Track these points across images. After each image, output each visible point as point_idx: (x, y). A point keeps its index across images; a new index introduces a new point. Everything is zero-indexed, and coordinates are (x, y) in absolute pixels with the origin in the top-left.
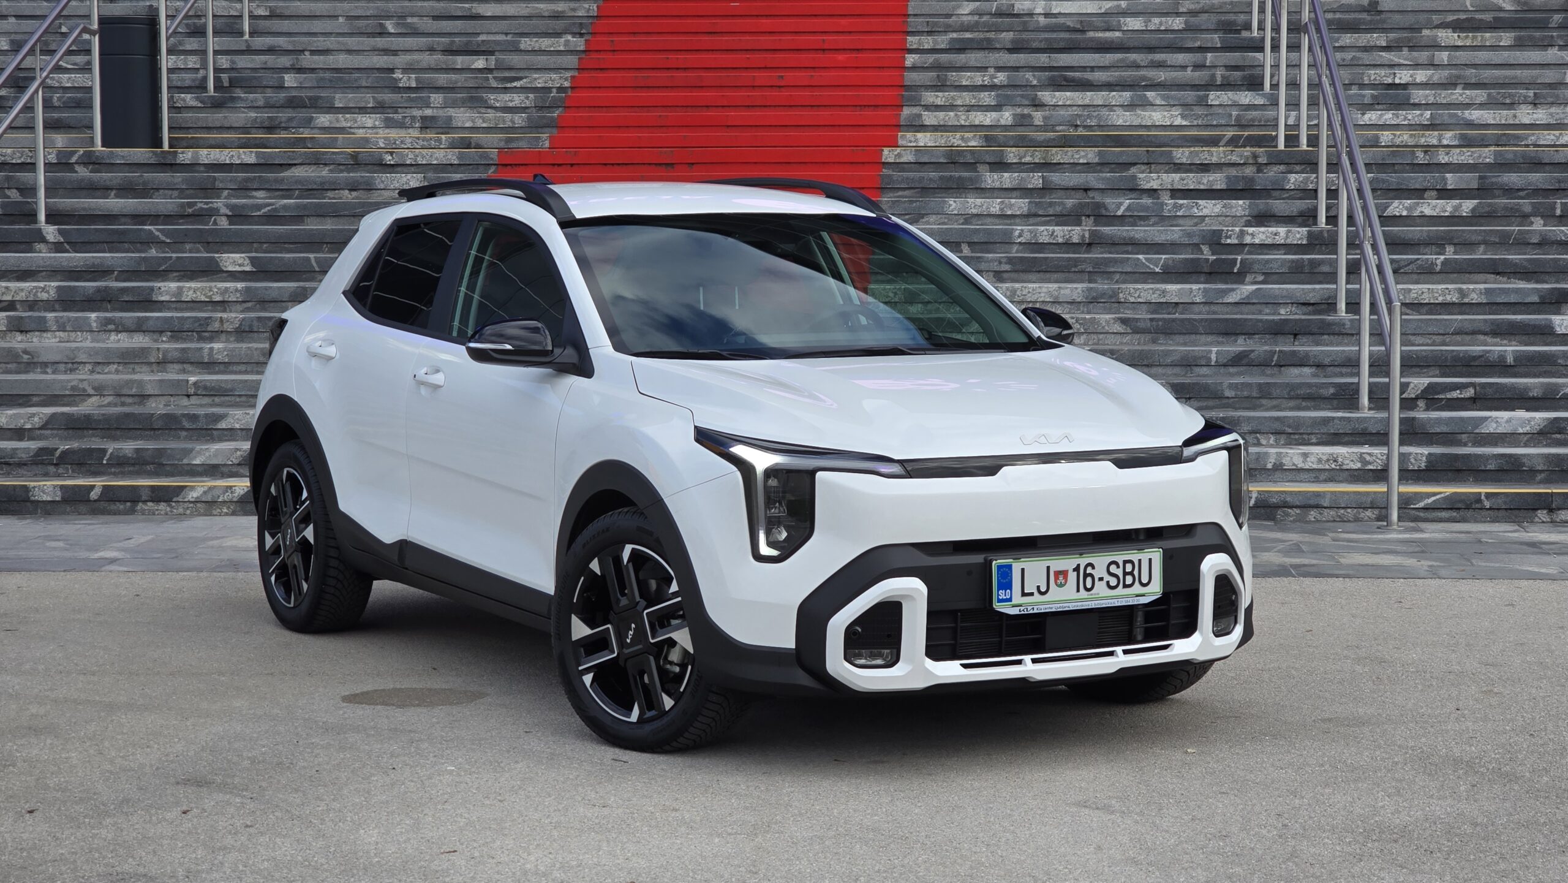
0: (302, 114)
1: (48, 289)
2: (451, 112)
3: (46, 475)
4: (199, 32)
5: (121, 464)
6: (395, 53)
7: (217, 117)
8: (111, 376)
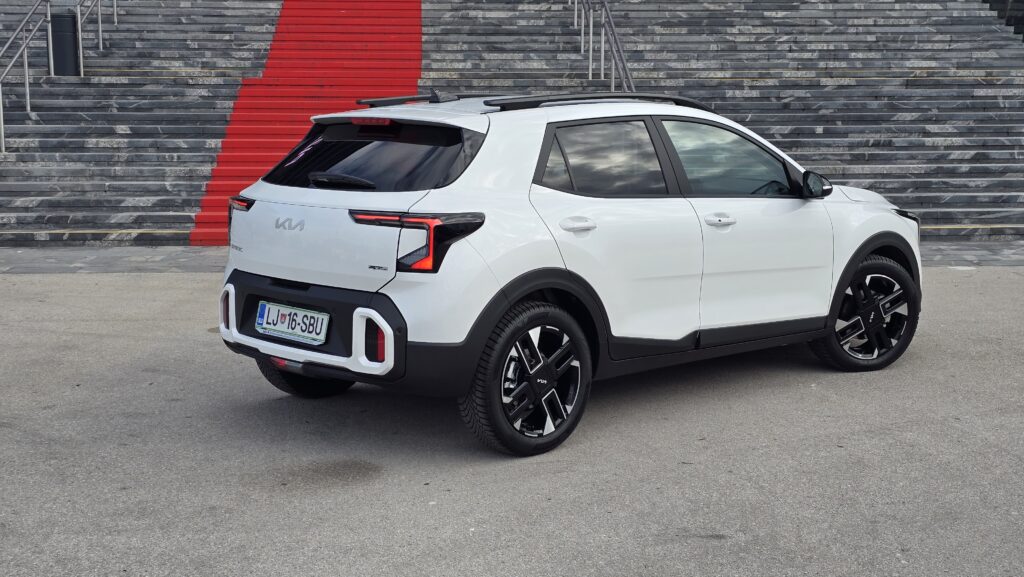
0: (145, 60)
1: (35, 142)
2: (215, 60)
3: (41, 228)
4: (95, 22)
5: (76, 223)
6: (186, 32)
7: (105, 62)
8: (68, 182)
